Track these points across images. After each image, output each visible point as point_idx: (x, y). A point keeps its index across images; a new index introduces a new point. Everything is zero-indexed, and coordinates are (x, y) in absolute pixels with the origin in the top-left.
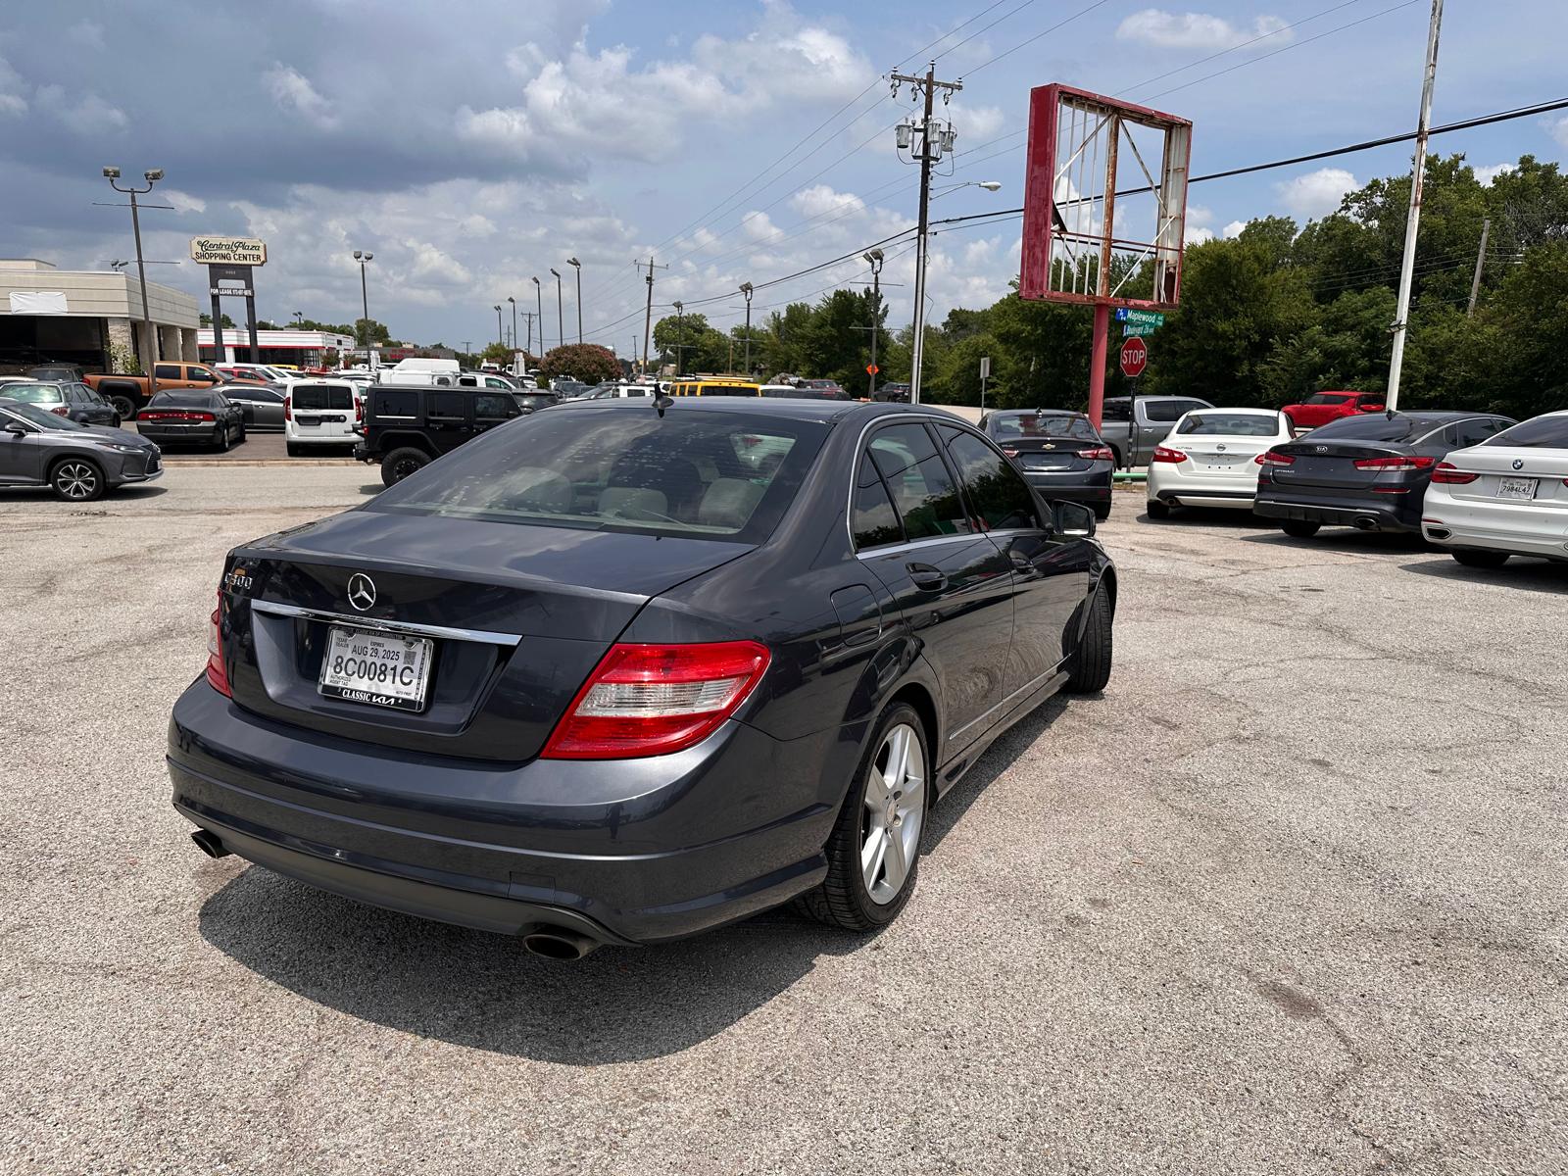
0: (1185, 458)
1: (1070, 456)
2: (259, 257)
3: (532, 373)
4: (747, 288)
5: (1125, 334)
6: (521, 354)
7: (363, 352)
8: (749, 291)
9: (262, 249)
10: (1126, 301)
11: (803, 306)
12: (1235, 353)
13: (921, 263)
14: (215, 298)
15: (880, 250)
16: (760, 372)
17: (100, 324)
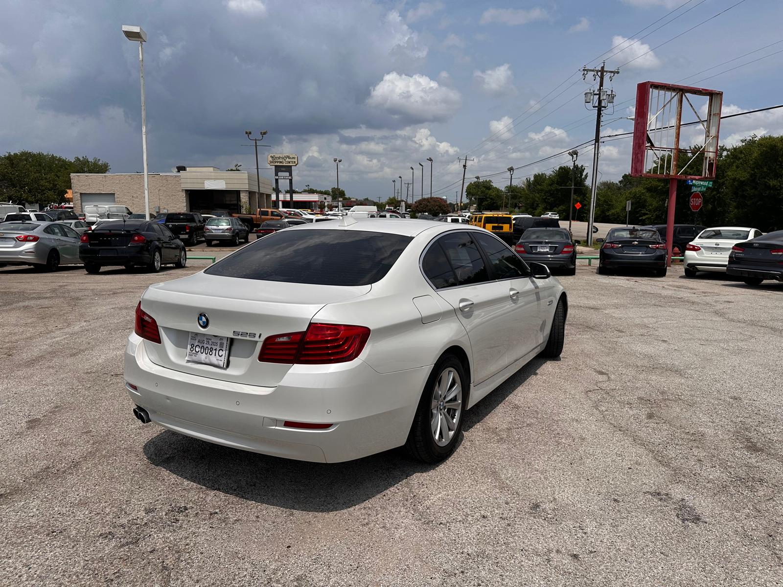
0: (700, 249)
1: (646, 247)
2: (295, 162)
3: (408, 211)
4: (511, 169)
5: (692, 191)
6: (404, 202)
7: (335, 203)
8: (512, 171)
9: (296, 158)
10: (686, 177)
11: (542, 174)
12: (780, 197)
13: (596, 156)
14: (277, 180)
15: (576, 150)
16: (519, 208)
17: (237, 193)
